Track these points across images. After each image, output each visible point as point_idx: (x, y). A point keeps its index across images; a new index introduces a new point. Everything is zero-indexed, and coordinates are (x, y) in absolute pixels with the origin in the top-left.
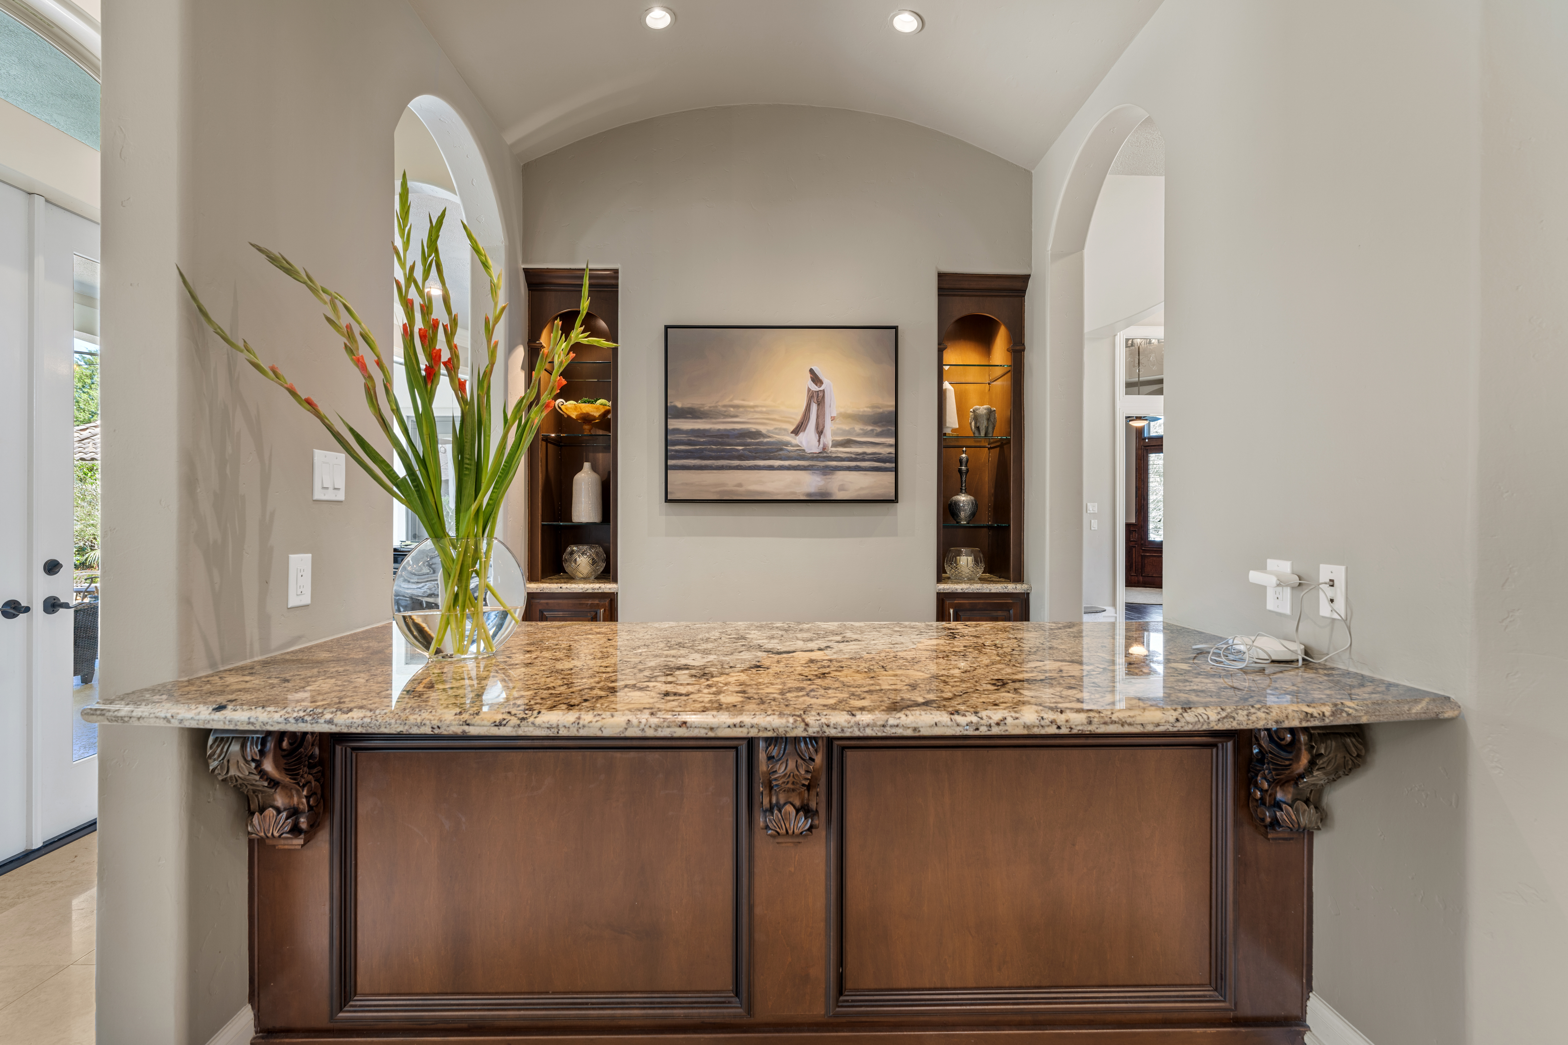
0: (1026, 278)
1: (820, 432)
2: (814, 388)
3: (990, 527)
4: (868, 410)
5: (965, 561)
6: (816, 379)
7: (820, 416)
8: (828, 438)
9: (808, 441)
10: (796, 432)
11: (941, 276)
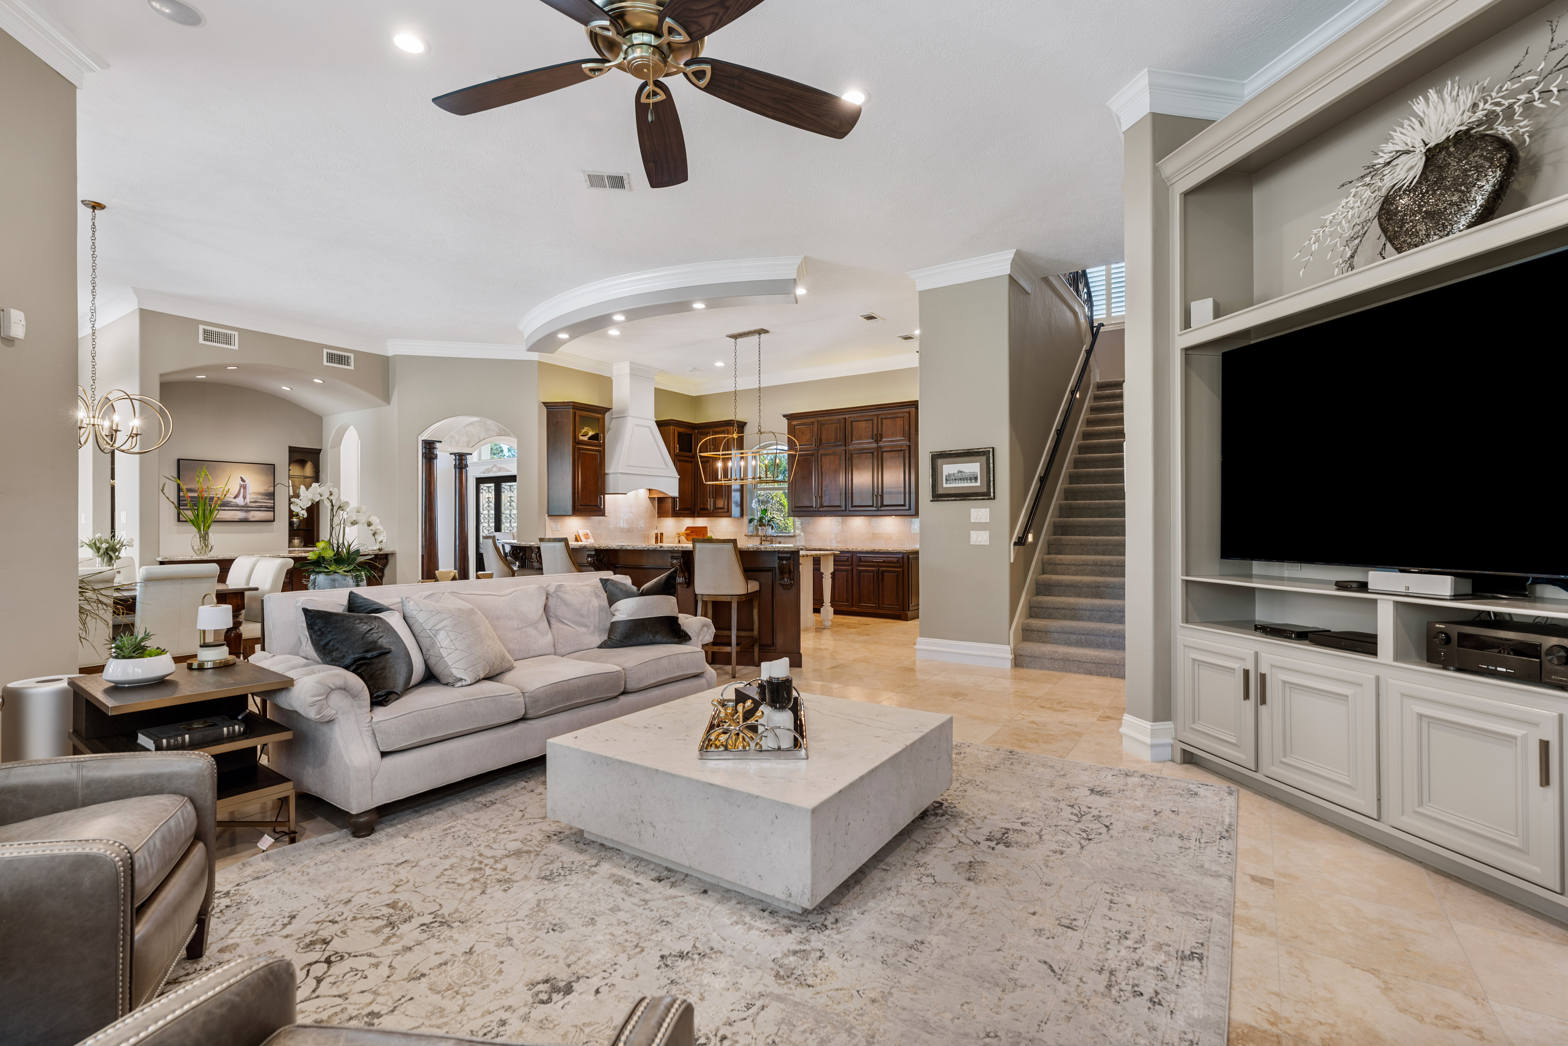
0: (320, 450)
1: (245, 498)
2: (242, 483)
3: (304, 530)
4: (264, 491)
5: (296, 541)
6: (243, 480)
7: (245, 493)
8: (248, 500)
9: (240, 501)
10: (235, 498)
11: (289, 447)
